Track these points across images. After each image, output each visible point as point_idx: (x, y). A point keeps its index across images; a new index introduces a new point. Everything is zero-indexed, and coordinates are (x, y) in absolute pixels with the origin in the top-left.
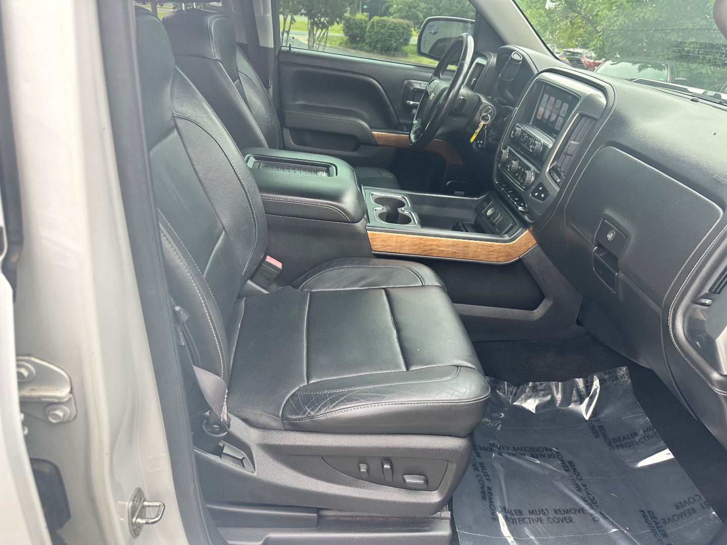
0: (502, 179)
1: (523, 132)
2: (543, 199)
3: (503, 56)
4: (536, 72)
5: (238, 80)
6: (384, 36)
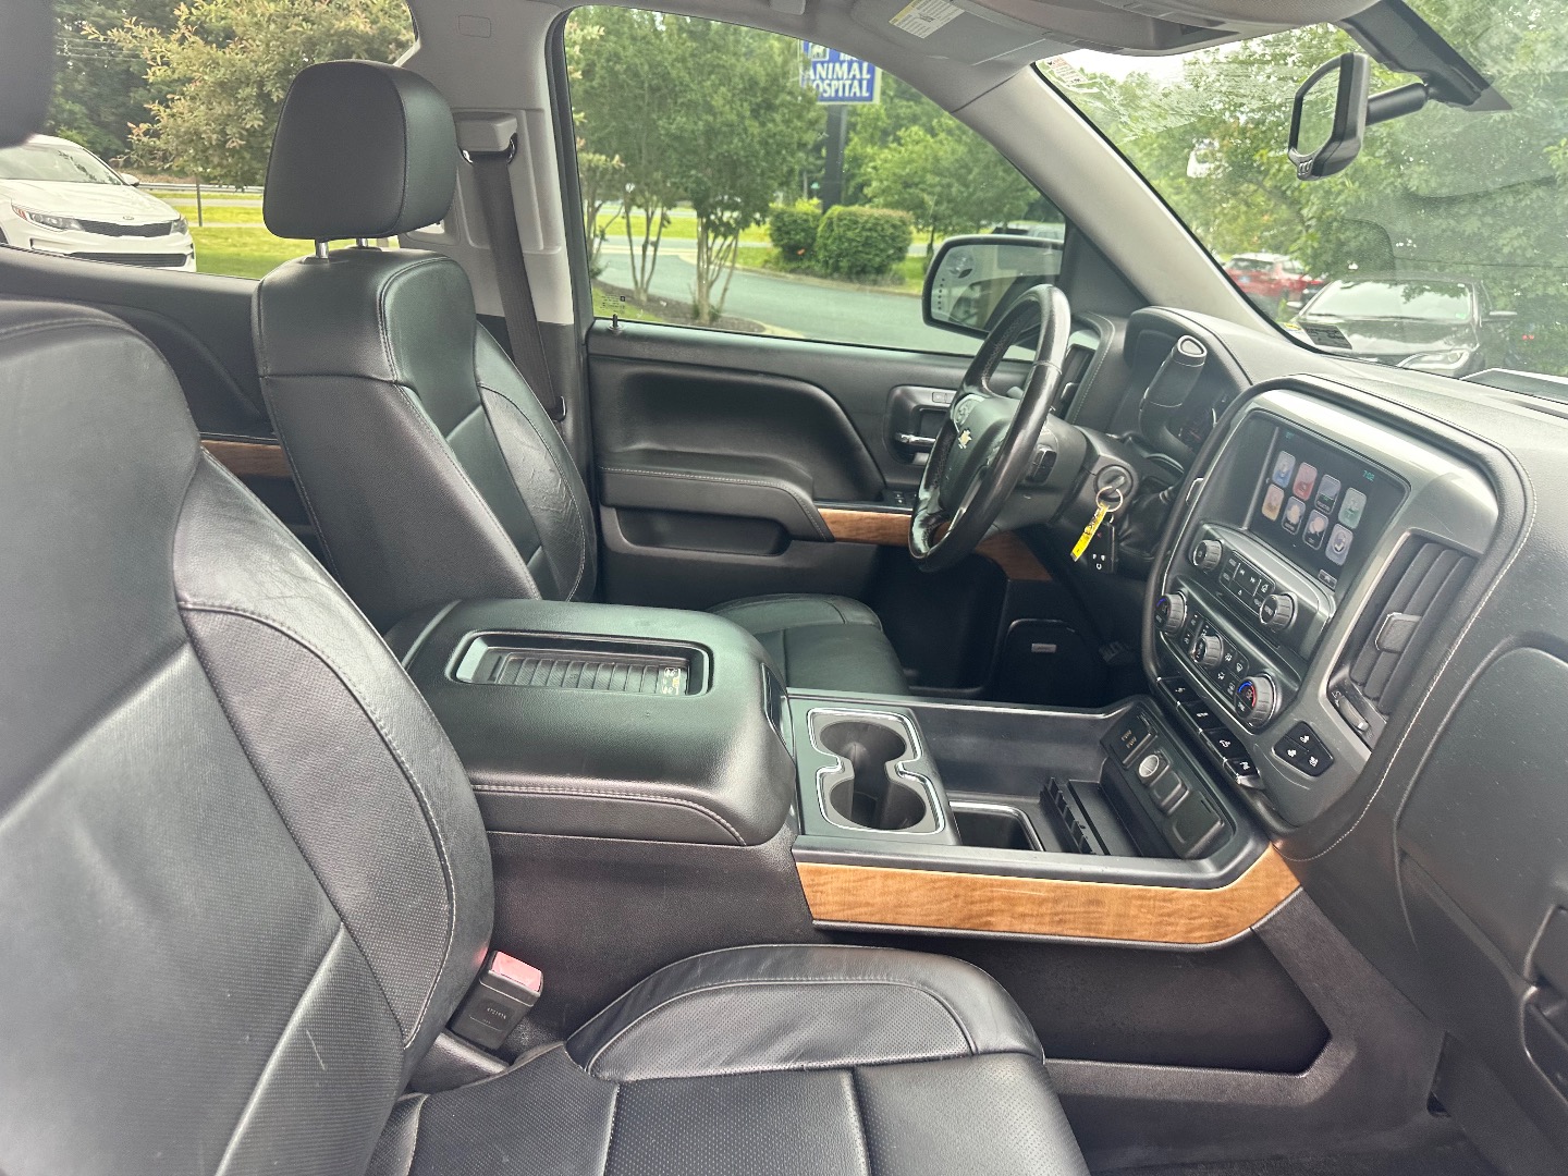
0: (1169, 668)
1: (1227, 553)
2: (1315, 772)
3: (1143, 332)
4: (1245, 387)
5: (480, 408)
6: (854, 244)
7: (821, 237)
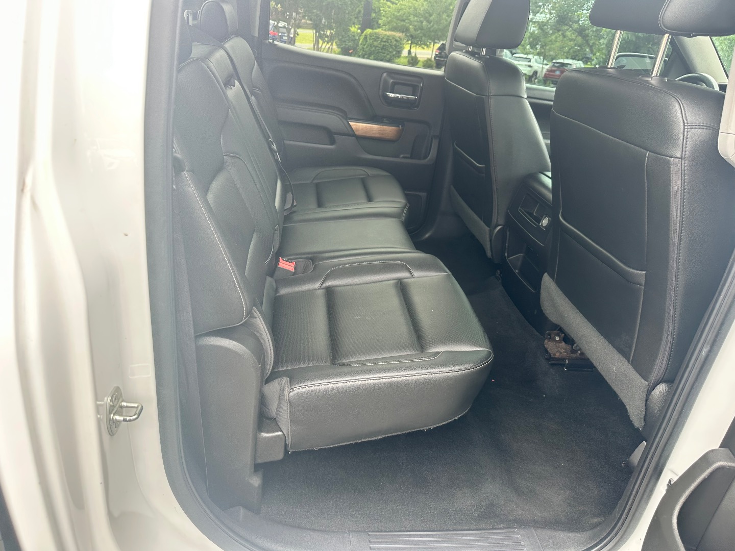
6: (377, 48)
7: (361, 44)
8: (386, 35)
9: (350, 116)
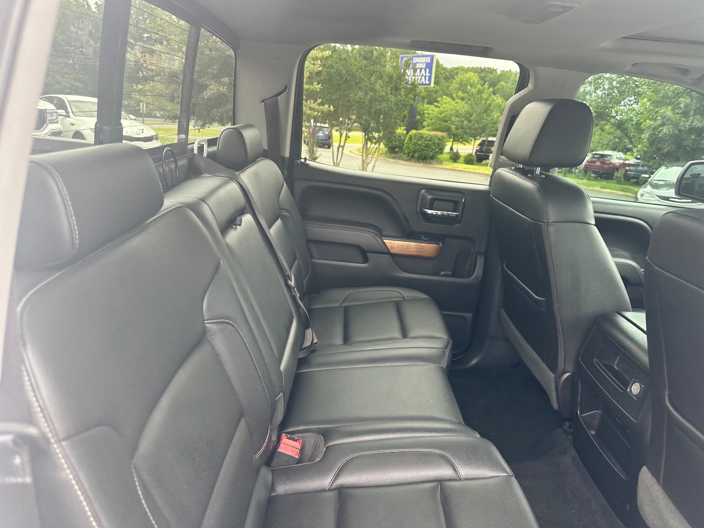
6: (421, 147)
7: (406, 143)
8: (429, 135)
9: (385, 233)
